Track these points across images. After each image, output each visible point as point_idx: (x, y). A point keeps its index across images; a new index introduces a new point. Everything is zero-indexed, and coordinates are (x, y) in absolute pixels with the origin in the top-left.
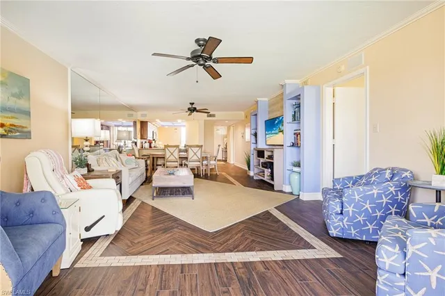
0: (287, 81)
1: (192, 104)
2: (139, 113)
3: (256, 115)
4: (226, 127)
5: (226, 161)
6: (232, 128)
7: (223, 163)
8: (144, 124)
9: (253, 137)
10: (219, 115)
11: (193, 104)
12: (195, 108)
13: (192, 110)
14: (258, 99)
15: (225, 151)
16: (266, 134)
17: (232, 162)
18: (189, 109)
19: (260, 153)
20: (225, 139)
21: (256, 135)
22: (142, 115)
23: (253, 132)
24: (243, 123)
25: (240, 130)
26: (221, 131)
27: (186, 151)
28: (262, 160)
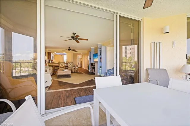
0: (99, 44)
1: (69, 47)
2: (48, 49)
3: (91, 52)
4: (81, 56)
5: (81, 67)
6: (83, 56)
9: (90, 59)
10: (79, 51)
12: (71, 49)
13: (69, 50)
14: (91, 47)
15: (81, 64)
17: (83, 68)
19: (92, 64)
20: (81, 60)
23: (90, 57)
24: (87, 54)
25: (86, 57)
26: (79, 57)
27: (67, 64)
28: (92, 66)
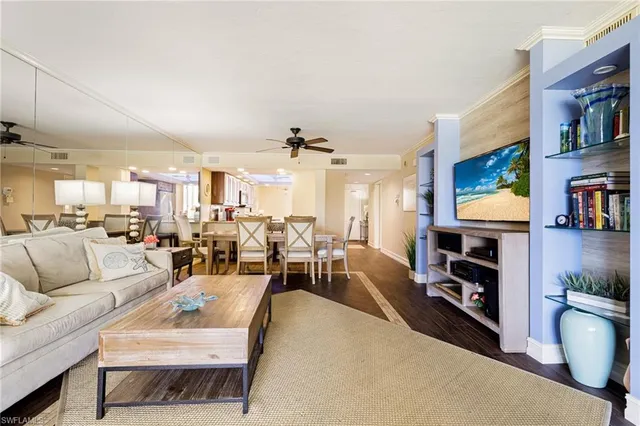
2: (206, 156)
3: (431, 155)
4: (367, 186)
5: (365, 242)
6: (377, 187)
7: (360, 247)
8: (217, 177)
9: (423, 203)
10: (354, 161)
11: (298, 130)
12: (302, 140)
13: (296, 143)
14: (440, 116)
15: (365, 226)
16: (455, 196)
17: (376, 247)
18: (290, 142)
19: (448, 240)
20: (365, 207)
21: (430, 198)
22: (212, 160)
23: (424, 190)
24: (400, 176)
25: (392, 191)
26: (359, 193)
28: (451, 257)
